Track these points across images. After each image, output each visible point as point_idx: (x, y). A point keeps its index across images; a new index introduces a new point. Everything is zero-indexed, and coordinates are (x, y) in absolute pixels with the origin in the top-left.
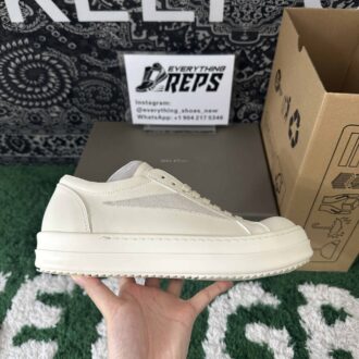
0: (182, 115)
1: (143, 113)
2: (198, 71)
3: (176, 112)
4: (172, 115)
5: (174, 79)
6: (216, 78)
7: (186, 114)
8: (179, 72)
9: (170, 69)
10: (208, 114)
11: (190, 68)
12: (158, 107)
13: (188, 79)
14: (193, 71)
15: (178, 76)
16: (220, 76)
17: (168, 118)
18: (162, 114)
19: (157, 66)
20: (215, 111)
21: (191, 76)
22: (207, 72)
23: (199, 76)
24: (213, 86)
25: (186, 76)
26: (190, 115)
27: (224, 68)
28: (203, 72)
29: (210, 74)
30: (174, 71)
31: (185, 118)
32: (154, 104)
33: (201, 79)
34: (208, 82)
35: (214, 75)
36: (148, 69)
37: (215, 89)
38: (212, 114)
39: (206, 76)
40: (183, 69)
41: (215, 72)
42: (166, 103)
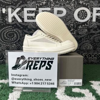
0: (34, 82)
1: (14, 81)
2: (42, 60)
3: (31, 80)
4: (29, 82)
5: (30, 63)
6: (50, 63)
7: (36, 81)
8: (33, 60)
9: (29, 58)
10: (47, 82)
11: (38, 58)
12: (22, 77)
13: (37, 63)
14: (39, 60)
15: (32, 62)
16: (52, 62)
17: (27, 84)
18: (24, 81)
19: (23, 57)
20: (50, 80)
21: (38, 62)
22: (46, 60)
23: (42, 62)
24: (49, 67)
25: (36, 62)
26: (38, 82)
27: (53, 59)
28: (44, 60)
29: (47, 61)
30: (31, 60)
31: (35, 83)
32: (20, 76)
33: (43, 63)
34: (46, 65)
35: (49, 62)
36: (18, 58)
37: (50, 69)
38: (49, 82)
39: (45, 62)
40: (34, 58)
41: (49, 60)
42: (26, 75)
